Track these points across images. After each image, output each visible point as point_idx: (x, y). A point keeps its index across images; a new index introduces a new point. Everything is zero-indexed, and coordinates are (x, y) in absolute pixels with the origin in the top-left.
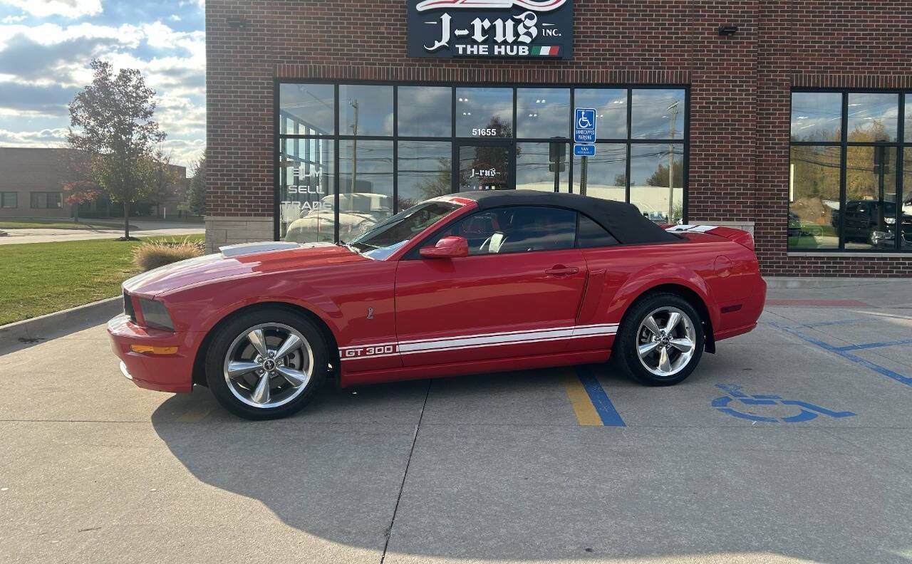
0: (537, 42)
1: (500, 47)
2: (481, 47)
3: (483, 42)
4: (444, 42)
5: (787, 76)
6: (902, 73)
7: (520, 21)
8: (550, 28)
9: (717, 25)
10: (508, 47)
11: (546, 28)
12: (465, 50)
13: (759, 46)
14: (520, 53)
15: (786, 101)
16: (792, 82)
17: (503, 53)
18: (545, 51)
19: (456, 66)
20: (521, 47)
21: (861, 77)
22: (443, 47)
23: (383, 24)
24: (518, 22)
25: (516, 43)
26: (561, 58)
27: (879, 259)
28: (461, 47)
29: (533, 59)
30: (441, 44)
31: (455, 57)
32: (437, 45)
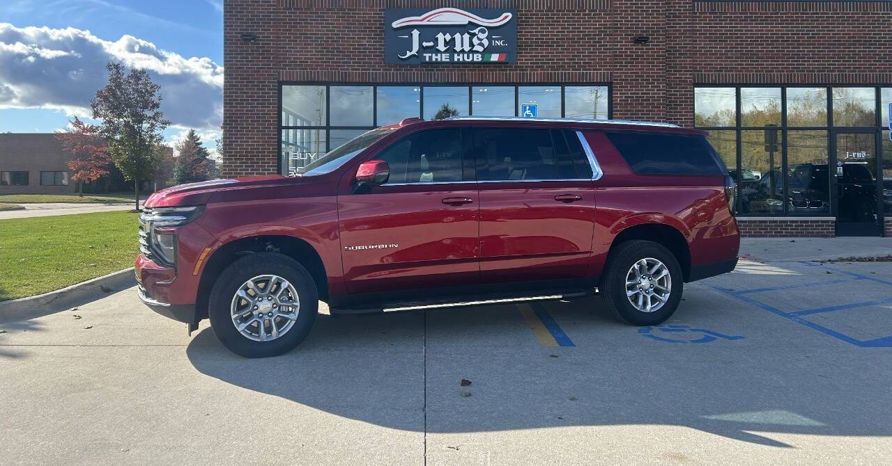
0: (488, 50)
1: (459, 55)
2: (443, 55)
3: (445, 52)
4: (414, 52)
5: (690, 74)
6: (783, 71)
7: (474, 35)
8: (498, 39)
9: (633, 35)
10: (466, 55)
11: (495, 39)
12: (431, 58)
13: (667, 51)
14: (475, 60)
15: (690, 95)
16: (694, 80)
17: (461, 60)
18: (495, 57)
19: (423, 70)
20: (475, 55)
21: (750, 74)
22: (414, 55)
23: (365, 38)
24: (473, 35)
25: (472, 51)
26: (507, 63)
27: (771, 222)
28: (427, 56)
29: (486, 64)
30: (412, 53)
31: (422, 63)
32: (409, 54)
